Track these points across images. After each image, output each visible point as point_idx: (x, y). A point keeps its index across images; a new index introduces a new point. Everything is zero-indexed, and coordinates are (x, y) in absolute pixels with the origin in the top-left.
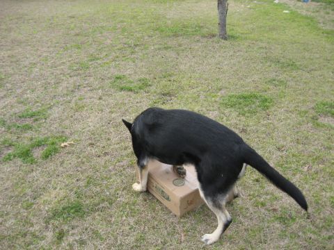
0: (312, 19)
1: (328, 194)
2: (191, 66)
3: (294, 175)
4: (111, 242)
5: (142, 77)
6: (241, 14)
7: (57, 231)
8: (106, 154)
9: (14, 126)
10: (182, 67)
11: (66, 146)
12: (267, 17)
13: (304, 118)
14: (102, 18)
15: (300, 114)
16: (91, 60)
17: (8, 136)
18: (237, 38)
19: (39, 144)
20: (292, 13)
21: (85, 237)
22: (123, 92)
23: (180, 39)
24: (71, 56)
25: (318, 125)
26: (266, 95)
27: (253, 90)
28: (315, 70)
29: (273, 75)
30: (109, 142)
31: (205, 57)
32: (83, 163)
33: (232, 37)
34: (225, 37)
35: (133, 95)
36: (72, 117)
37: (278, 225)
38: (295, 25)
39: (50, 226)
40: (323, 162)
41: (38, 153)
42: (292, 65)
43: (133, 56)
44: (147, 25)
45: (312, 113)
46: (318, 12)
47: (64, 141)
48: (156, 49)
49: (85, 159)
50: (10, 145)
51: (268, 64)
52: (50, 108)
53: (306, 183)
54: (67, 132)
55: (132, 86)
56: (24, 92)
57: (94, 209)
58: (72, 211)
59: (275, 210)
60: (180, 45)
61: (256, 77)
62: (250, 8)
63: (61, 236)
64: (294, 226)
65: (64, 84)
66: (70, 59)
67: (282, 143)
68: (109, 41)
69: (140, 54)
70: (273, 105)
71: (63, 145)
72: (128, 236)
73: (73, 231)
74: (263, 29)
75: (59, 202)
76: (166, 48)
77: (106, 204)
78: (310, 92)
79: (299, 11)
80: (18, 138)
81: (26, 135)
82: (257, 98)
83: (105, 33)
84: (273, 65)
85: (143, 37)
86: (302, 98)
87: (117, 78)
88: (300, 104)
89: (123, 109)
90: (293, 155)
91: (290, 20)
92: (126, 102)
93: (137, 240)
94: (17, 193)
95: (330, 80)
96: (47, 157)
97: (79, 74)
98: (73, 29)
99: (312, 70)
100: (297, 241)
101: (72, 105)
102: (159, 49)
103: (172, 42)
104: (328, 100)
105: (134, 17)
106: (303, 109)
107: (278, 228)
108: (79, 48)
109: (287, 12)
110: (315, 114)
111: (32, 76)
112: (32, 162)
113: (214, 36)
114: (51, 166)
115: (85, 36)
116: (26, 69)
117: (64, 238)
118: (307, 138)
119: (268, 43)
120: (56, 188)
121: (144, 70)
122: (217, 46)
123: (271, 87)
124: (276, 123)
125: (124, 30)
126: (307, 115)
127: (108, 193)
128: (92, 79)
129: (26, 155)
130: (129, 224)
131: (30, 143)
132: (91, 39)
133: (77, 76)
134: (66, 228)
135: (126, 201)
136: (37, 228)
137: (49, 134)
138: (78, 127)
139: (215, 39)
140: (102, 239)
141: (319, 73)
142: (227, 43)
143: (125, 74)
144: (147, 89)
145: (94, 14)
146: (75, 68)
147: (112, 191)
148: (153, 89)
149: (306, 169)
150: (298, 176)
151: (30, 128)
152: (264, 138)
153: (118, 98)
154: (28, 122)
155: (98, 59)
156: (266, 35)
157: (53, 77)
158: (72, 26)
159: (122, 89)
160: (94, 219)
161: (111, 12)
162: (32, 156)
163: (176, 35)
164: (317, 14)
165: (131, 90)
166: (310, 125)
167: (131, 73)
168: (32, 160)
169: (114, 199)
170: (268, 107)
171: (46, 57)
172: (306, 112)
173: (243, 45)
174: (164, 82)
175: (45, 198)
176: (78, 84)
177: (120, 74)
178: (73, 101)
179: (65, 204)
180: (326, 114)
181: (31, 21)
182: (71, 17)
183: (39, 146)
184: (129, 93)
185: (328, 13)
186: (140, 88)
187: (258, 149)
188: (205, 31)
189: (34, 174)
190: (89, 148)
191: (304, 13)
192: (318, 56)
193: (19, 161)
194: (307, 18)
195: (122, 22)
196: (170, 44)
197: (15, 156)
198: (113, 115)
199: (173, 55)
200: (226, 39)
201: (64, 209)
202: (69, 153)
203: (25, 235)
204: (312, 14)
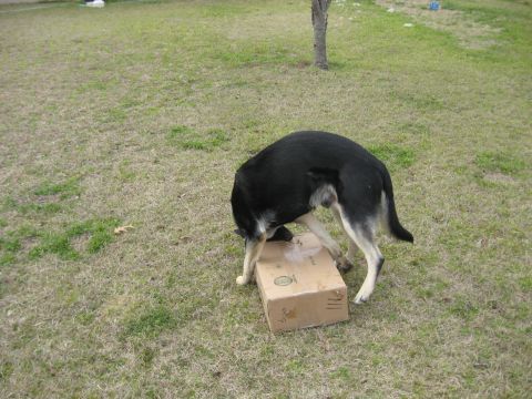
0: (448, 35)
1: (515, 276)
2: (282, 109)
3: (464, 253)
4: (226, 358)
5: (214, 127)
6: (340, 31)
7: (141, 350)
8: (186, 240)
9: (32, 207)
10: (271, 112)
11: (122, 232)
12: (383, 34)
13: (464, 177)
14: (127, 41)
15: (456, 170)
16: (127, 106)
17: (26, 223)
18: (344, 66)
19: (79, 232)
20: (417, 27)
21: (185, 355)
22: (189, 151)
23: (257, 70)
24: (92, 101)
25: (485, 185)
26: (403, 147)
27: (382, 140)
28: (467, 109)
29: (407, 118)
30: (187, 223)
31: (301, 96)
32: (155, 254)
33: (335, 64)
34: (324, 65)
35: (206, 155)
36: (119, 190)
37: (455, 320)
38: (424, 44)
39: (129, 344)
40: (501, 234)
41: (80, 245)
42: (431, 103)
43: (191, 98)
44: (200, 51)
45: (473, 169)
46: (454, 24)
47: (116, 225)
48: (223, 87)
49: (156, 250)
50: (34, 235)
51: (398, 102)
52: (81, 178)
53: (483, 263)
54: (119, 212)
55: (200, 141)
56: (32, 157)
57: (189, 316)
58: (157, 321)
59: (446, 300)
60: (260, 80)
61: (383, 122)
62: (353, 22)
63: (149, 357)
64: (478, 320)
65: (95, 143)
66: (93, 105)
67: (439, 211)
68: (147, 77)
69: (201, 94)
70: (415, 160)
71: (117, 230)
72: (247, 349)
73: (165, 349)
74: (378, 51)
75: (132, 311)
76: (239, 84)
77: (205, 308)
78: (465, 140)
79: (427, 24)
80: (43, 224)
81: (54, 219)
82: (390, 151)
83: (138, 65)
84: (404, 104)
85: (198, 69)
86: (455, 149)
87: (176, 131)
88: (454, 158)
89: (196, 176)
90: (458, 227)
91: (416, 37)
92: (197, 165)
93: (263, 354)
94: (64, 303)
95: (490, 122)
96: (97, 249)
97: (113, 128)
98: (84, 60)
99: (463, 109)
100: (485, 338)
101: (116, 172)
102: (229, 86)
103: (247, 76)
104: (493, 150)
105: (177, 40)
106: (460, 164)
107: (456, 324)
108: (102, 88)
109: (409, 25)
110: (478, 170)
111: (39, 133)
112: (76, 257)
113: (307, 64)
114: (107, 262)
115: (107, 70)
116: (26, 122)
117: (155, 359)
118: (472, 203)
119: (390, 72)
120: (122, 293)
121: (213, 117)
122: (315, 78)
123: (408, 135)
124: (425, 184)
125: (166, 59)
126: (466, 172)
127: (204, 294)
128: (135, 134)
129: (62, 248)
130: (245, 333)
131: (63, 231)
132: (117, 74)
133: (110, 129)
134: (153, 345)
135: (234, 302)
136: (109, 349)
137: (91, 216)
138: (133, 204)
139: (310, 68)
140: (211, 356)
141: (472, 113)
142: (330, 74)
143: (185, 124)
144: (225, 145)
145: (113, 36)
146: (104, 119)
147: (210, 291)
148: (233, 144)
149: (479, 244)
150: (469, 255)
151: (58, 209)
152: (412, 207)
153: (183, 159)
154: (54, 200)
155: (136, 104)
156: (384, 60)
157: (73, 133)
158: (82, 55)
159: (186, 147)
160: (192, 330)
161: (140, 32)
162: (72, 249)
163: (248, 65)
164: (454, 27)
165: (200, 147)
166: (474, 185)
167: (193, 122)
168: (74, 255)
169: (214, 300)
170: (409, 164)
171: (53, 104)
172: (465, 168)
173: (355, 76)
174: (248, 134)
175: (111, 307)
176: (116, 142)
177: (178, 125)
178: (115, 167)
179: (142, 312)
180: (493, 169)
181: (12, 49)
182: (77, 42)
183: (79, 234)
184: (199, 152)
185: (470, 26)
186: (214, 144)
187: (407, 221)
188: (292, 57)
189: (83, 274)
190: (158, 233)
191: (435, 26)
192: (467, 89)
193: (55, 258)
194: (439, 33)
195: (161, 47)
196: (243, 78)
197: (45, 251)
198: (184, 185)
199: (253, 94)
200: (326, 68)
201: (143, 319)
202: (130, 242)
203: (93, 360)
204: (448, 28)
